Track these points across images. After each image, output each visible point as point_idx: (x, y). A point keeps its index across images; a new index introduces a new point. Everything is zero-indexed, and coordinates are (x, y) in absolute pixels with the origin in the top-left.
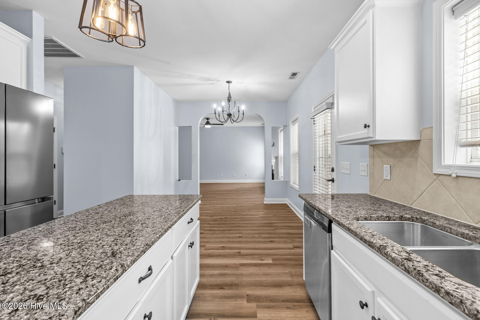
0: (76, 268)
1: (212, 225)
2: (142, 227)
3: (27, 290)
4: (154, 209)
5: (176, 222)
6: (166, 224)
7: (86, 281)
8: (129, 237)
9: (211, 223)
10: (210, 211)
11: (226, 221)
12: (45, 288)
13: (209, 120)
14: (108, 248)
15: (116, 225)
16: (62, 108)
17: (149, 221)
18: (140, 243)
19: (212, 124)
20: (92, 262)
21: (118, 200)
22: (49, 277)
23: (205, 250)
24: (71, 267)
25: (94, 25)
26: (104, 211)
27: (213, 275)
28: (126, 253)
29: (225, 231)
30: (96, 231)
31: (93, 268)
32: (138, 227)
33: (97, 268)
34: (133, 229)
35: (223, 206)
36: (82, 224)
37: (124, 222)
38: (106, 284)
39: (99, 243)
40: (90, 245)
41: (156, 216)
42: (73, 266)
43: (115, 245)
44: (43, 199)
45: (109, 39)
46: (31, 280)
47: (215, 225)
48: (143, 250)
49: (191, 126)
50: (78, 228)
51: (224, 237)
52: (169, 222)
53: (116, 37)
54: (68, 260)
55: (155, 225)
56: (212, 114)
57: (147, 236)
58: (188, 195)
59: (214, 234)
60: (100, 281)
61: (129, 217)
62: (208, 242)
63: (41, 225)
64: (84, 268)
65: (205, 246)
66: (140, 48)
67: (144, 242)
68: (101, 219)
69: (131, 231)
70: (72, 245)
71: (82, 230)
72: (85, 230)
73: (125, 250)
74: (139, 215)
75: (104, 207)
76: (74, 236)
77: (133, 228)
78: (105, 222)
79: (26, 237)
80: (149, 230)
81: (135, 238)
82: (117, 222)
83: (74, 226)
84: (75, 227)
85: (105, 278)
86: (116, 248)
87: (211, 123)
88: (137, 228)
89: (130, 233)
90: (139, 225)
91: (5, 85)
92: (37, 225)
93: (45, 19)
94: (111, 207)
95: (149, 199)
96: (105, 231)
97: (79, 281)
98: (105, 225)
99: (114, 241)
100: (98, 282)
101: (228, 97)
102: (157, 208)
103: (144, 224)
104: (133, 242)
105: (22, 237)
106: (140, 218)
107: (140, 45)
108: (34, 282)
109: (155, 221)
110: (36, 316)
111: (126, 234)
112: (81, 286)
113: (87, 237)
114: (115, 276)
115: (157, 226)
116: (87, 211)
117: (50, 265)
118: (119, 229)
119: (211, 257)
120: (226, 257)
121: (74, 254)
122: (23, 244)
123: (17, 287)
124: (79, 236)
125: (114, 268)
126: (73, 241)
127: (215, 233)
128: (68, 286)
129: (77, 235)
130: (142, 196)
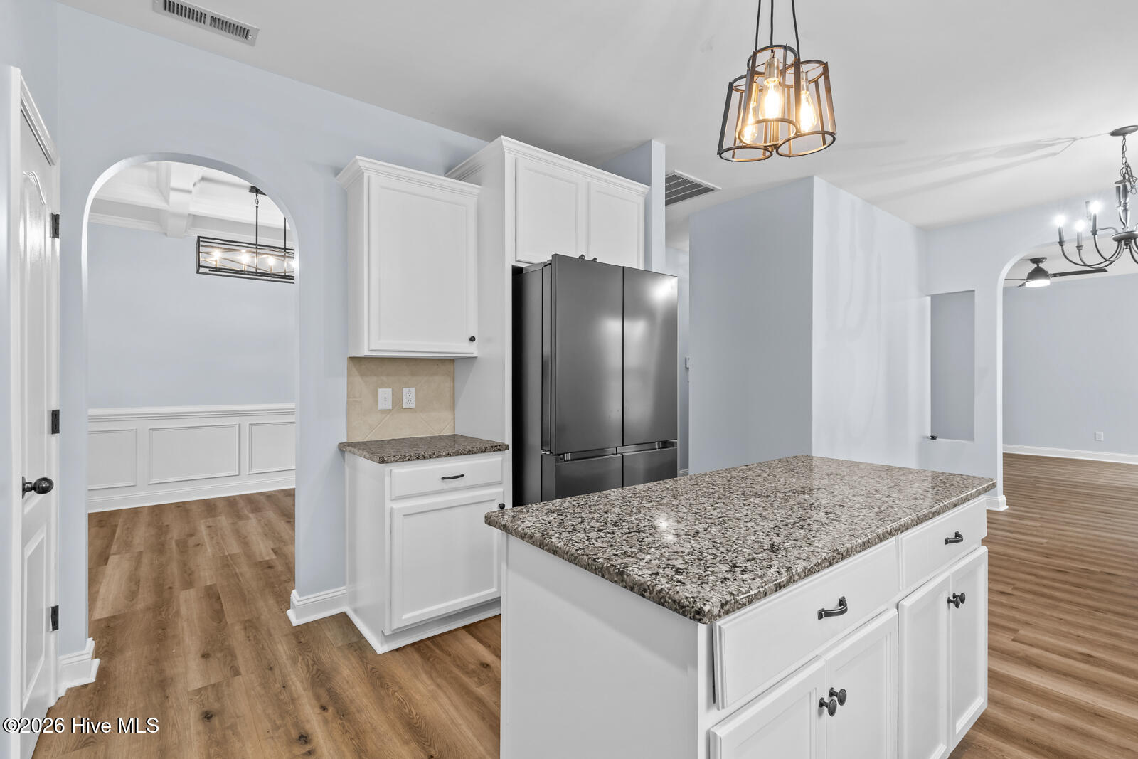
0: (718, 550)
1: (1045, 582)
2: (827, 518)
3: (664, 557)
4: (856, 490)
5: (907, 527)
6: (882, 525)
7: (734, 572)
8: (802, 528)
9: (1043, 573)
10: (1044, 541)
11: (1109, 582)
12: (683, 562)
13: (1041, 265)
14: (763, 537)
15: (777, 504)
16: (687, 287)
17: (841, 510)
18: (823, 545)
19: (1055, 275)
20: (740, 549)
21: (780, 460)
22: (687, 551)
23: (1013, 640)
24: (711, 546)
25: (741, 141)
26: (756, 476)
27: (1039, 717)
28: (795, 552)
29: (1099, 610)
30: (744, 505)
31: (742, 558)
32: (821, 516)
33: (748, 560)
34: (809, 518)
35: (1099, 536)
36: (722, 491)
37: (792, 502)
38: (762, 587)
39: (749, 524)
40: (736, 524)
41: (858, 505)
42: (714, 546)
43: (775, 535)
44: (665, 444)
45: (764, 154)
46: (666, 546)
47: (1057, 585)
48: (827, 557)
49: (974, 291)
50: (716, 496)
51: (1093, 629)
52: (889, 522)
53: (776, 147)
54: (706, 536)
55: (856, 520)
56: (1053, 244)
57: (836, 536)
58: (950, 474)
59: (1055, 608)
60: (754, 579)
61: (802, 496)
62: (1027, 623)
63: (667, 481)
64: (730, 554)
65: (1015, 631)
66: (825, 148)
67: (829, 545)
68: (751, 489)
69: (804, 520)
70: (711, 519)
71: (722, 500)
72: (727, 501)
73: (793, 548)
74: (821, 495)
75: (756, 470)
76: (712, 506)
77: (808, 516)
78: (759, 496)
79: (653, 493)
80: (840, 526)
81: (811, 533)
82: (779, 500)
83: (711, 491)
84: (713, 493)
85: (761, 577)
86: (777, 540)
87: (1050, 272)
88: (815, 517)
89: (803, 523)
90: (822, 513)
91: (623, 267)
92: (663, 480)
93: (667, 147)
94: (768, 471)
95: (846, 468)
96: (759, 509)
97: (724, 568)
98: (758, 499)
99: (774, 528)
100: (750, 579)
101: (1120, 182)
102: (862, 490)
103: (831, 513)
104: (808, 539)
105: (649, 492)
106: (824, 502)
107: (824, 144)
108: (670, 550)
109: (856, 514)
110: (677, 588)
111: (795, 523)
112: (727, 576)
113: (732, 512)
114: (776, 580)
115: (860, 524)
116: (728, 471)
117: (685, 537)
118: (782, 511)
119: (1034, 668)
120: (1100, 689)
121: (714, 530)
122: (651, 502)
123: (653, 550)
124: (719, 508)
125: (774, 569)
126: (711, 513)
127: (1058, 606)
128: (711, 569)
129: (717, 505)
130: (830, 460)
